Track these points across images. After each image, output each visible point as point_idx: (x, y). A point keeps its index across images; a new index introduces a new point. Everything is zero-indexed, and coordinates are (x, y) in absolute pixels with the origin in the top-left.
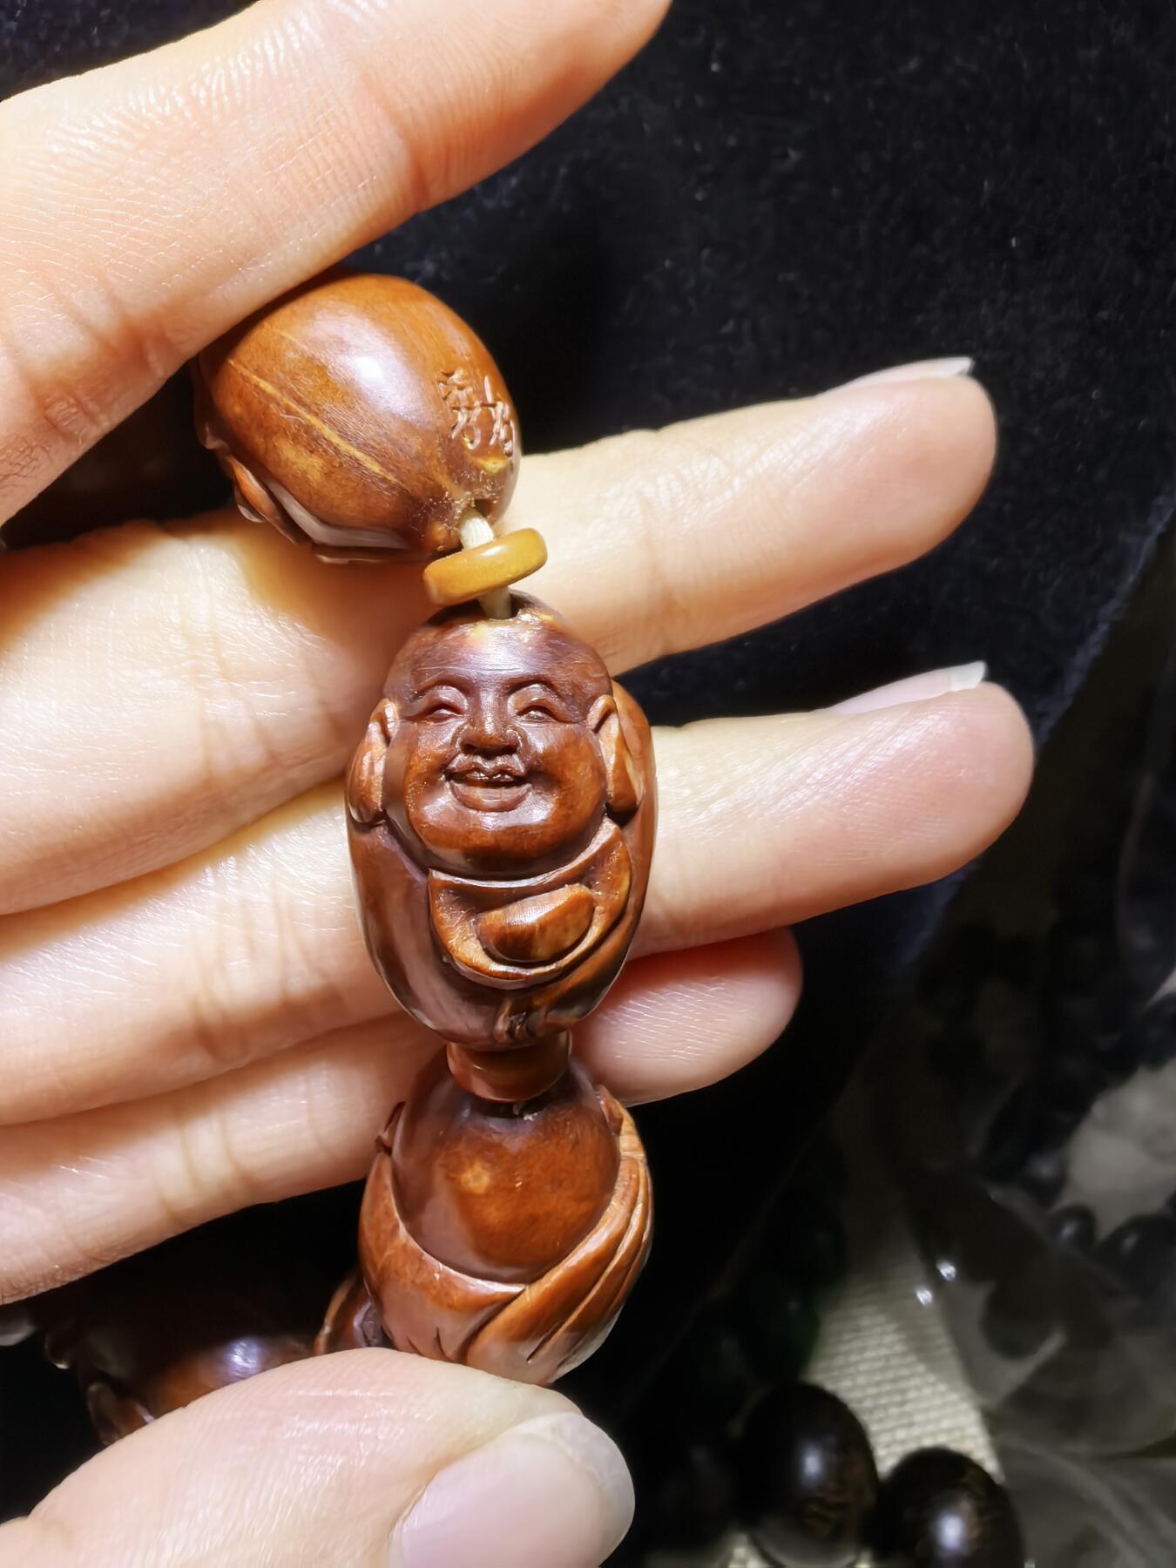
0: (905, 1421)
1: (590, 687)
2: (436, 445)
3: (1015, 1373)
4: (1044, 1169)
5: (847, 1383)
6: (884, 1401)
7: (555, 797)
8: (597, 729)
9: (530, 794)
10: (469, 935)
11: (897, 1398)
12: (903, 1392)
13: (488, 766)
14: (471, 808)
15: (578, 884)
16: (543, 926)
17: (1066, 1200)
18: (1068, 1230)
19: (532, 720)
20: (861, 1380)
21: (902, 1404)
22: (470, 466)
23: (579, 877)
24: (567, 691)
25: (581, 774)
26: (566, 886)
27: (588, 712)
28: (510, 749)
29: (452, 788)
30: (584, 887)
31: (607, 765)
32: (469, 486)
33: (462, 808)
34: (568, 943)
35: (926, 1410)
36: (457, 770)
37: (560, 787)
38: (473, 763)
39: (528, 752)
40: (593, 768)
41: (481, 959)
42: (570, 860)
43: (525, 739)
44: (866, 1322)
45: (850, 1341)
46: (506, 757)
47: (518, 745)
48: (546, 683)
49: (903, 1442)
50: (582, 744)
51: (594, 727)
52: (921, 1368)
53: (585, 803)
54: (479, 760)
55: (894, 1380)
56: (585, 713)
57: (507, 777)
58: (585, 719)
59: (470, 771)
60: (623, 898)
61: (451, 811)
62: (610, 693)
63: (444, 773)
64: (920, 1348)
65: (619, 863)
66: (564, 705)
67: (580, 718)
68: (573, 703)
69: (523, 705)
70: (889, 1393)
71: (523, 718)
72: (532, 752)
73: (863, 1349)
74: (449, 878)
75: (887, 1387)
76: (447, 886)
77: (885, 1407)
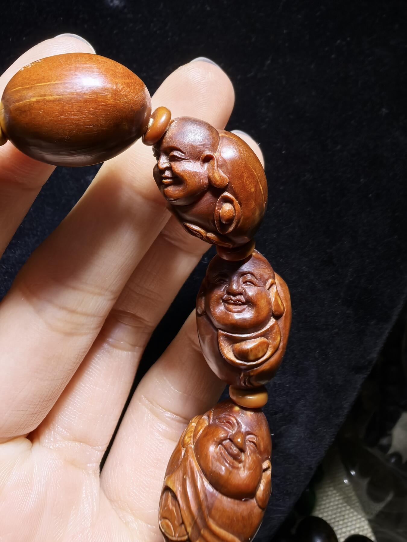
0: (345, 526)
1: (266, 276)
3: (379, 507)
4: (384, 441)
5: (325, 514)
6: (337, 520)
7: (255, 309)
8: (269, 289)
9: (247, 308)
10: (230, 350)
11: (342, 518)
12: (344, 516)
13: (234, 298)
14: (229, 311)
15: (263, 338)
16: (252, 349)
17: (391, 451)
18: (393, 460)
19: (247, 285)
20: (330, 513)
21: (343, 520)
23: (263, 335)
24: (258, 277)
25: (263, 303)
26: (259, 338)
27: (266, 283)
29: (224, 305)
30: (265, 339)
31: (272, 301)
33: (226, 311)
34: (260, 356)
35: (351, 521)
36: (225, 299)
37: (256, 307)
38: (230, 297)
39: (246, 295)
40: (267, 301)
41: (233, 358)
42: (260, 330)
43: (245, 291)
44: (330, 493)
45: (325, 500)
46: (239, 296)
47: (243, 293)
48: (252, 274)
49: (345, 533)
50: (263, 294)
51: (268, 288)
52: (348, 507)
54: (231, 297)
55: (340, 512)
56: (265, 284)
57: (240, 302)
58: (265, 286)
59: (229, 300)
60: (278, 343)
61: (223, 312)
62: (274, 278)
63: (222, 300)
64: (348, 500)
65: (276, 332)
66: (257, 281)
67: (263, 285)
68: (260, 281)
69: (244, 281)
70: (339, 517)
71: (245, 284)
72: (247, 295)
73: (330, 503)
74: (223, 332)
75: (338, 515)
76: (223, 335)
77: (338, 521)
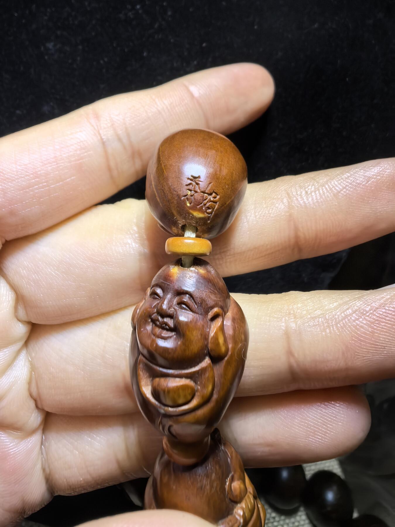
1: (210, 303)
2: (175, 200)
7: (182, 340)
8: (211, 320)
9: (174, 336)
10: (149, 384)
14: (155, 335)
15: (189, 380)
19: (181, 308)
22: (186, 211)
23: (190, 377)
24: (198, 301)
26: (184, 378)
27: (208, 312)
28: (171, 316)
29: (152, 325)
30: (192, 382)
31: (210, 335)
32: (185, 218)
34: (180, 402)
36: (154, 319)
38: (158, 318)
40: (201, 334)
41: (150, 396)
43: (176, 314)
46: (168, 319)
47: (174, 316)
48: (191, 296)
50: (199, 324)
51: (209, 318)
53: (195, 347)
57: (167, 327)
63: (150, 318)
65: (208, 378)
66: (196, 306)
67: (203, 313)
68: (201, 306)
69: (179, 302)
71: (179, 306)
72: (178, 319)
